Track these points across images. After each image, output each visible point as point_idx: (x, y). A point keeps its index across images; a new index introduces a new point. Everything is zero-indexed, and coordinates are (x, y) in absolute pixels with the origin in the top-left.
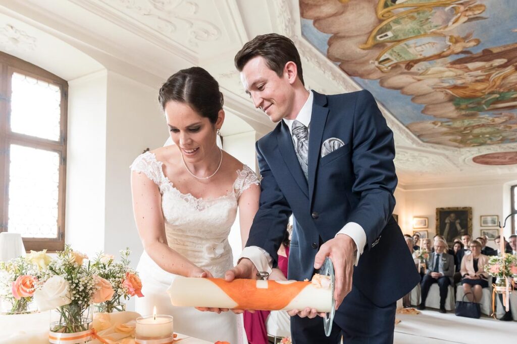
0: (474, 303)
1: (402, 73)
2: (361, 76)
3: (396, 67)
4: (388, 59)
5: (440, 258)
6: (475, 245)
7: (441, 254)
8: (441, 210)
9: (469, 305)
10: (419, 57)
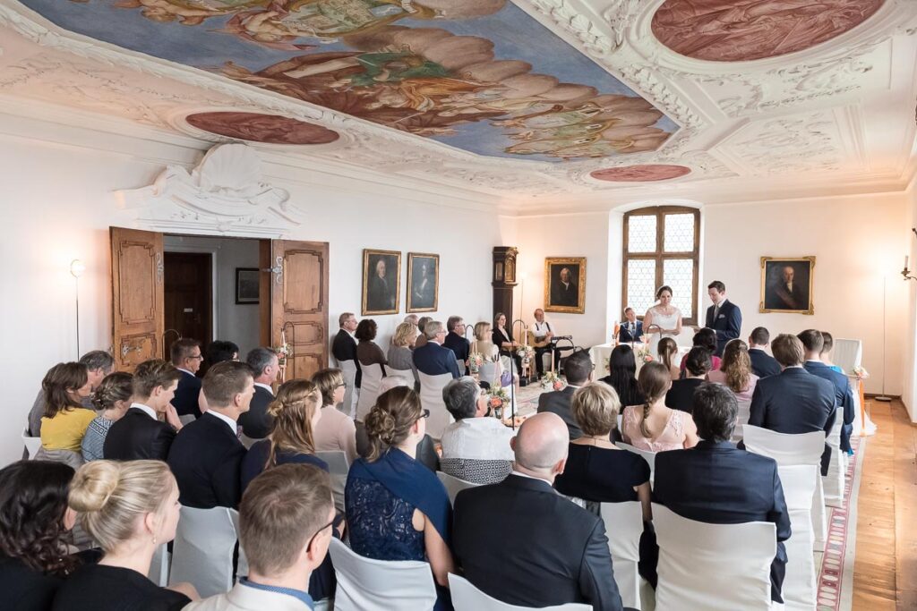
1: (565, 102)
2: (625, 98)
3: (576, 108)
4: (588, 113)
10: (550, 115)
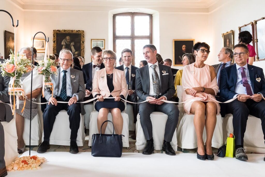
0: (114, 135)
5: (68, 75)
6: (109, 56)
7: (68, 70)
8: (58, 32)
9: (108, 138)
